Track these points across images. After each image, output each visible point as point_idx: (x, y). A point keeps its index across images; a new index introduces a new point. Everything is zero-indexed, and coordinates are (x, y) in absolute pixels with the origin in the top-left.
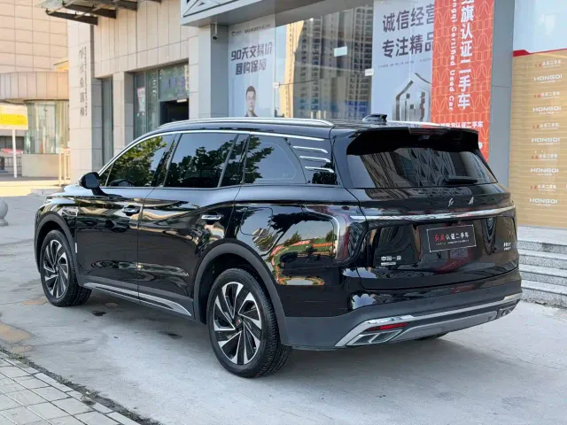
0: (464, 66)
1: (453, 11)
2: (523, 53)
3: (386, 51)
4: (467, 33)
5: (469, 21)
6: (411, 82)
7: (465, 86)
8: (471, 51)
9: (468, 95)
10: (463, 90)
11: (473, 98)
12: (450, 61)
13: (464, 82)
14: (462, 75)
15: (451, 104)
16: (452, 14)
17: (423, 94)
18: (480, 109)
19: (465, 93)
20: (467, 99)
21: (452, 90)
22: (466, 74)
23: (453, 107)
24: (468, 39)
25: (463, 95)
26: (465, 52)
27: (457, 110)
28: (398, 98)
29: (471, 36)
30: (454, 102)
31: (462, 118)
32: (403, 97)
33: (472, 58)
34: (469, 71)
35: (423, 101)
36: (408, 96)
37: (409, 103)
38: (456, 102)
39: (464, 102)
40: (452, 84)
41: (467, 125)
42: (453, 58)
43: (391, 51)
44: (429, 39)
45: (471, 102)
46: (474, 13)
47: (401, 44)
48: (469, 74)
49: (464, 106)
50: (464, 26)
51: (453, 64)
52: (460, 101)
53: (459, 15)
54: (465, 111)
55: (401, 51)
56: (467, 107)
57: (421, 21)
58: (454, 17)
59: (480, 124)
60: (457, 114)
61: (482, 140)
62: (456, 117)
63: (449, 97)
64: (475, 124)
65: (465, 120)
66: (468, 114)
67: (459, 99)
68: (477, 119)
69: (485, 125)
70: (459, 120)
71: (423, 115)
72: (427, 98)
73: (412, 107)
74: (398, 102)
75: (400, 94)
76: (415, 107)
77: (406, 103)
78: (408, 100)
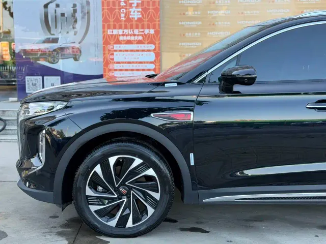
7: (135, 2)
9: (140, 10)
10: (135, 5)
11: (145, 12)
15: (123, 15)
17: (75, 6)
18: (151, 20)
19: (137, 7)
20: (138, 12)
21: (123, 4)
23: (125, 17)
25: (134, 9)
27: (128, 20)
28: (46, 6)
30: (126, 15)
31: (134, 26)
32: (52, 7)
35: (75, 11)
36: (58, 6)
37: (59, 11)
38: (127, 14)
39: (135, 14)
41: (139, 32)
45: (142, 15)
49: (136, 17)
52: (132, 13)
54: (136, 21)
56: (139, 18)
59: (152, 31)
60: (129, 23)
61: (154, 43)
62: (128, 25)
63: (120, 9)
64: (147, 31)
65: (137, 28)
66: (140, 23)
67: (130, 12)
68: (149, 28)
69: (157, 32)
70: (131, 27)
71: (76, 21)
72: (78, 8)
73: (63, 15)
74: (46, 9)
75: (48, 4)
76: (66, 16)
77: (55, 11)
78: (57, 9)
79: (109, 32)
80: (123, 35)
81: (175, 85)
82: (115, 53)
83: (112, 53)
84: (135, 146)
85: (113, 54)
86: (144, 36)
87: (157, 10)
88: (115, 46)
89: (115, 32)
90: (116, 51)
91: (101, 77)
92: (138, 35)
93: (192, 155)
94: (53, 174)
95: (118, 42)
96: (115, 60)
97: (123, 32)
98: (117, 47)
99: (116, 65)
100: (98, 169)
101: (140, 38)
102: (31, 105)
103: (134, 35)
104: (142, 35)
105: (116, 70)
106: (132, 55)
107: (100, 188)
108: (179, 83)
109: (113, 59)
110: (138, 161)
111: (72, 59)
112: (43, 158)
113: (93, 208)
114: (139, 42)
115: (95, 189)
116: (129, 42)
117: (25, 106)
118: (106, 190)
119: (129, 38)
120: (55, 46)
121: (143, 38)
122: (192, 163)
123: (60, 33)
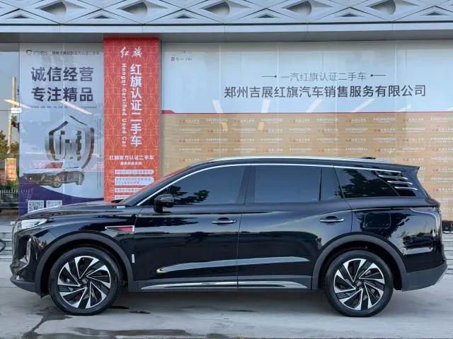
0: (135, 117)
1: (122, 78)
2: (170, 112)
3: (35, 95)
4: (136, 95)
5: (138, 86)
6: (66, 123)
7: (136, 130)
8: (140, 107)
9: (140, 137)
10: (136, 133)
11: (144, 139)
12: (122, 112)
13: (136, 128)
14: (133, 123)
15: (124, 142)
16: (121, 80)
17: (79, 133)
18: (151, 147)
19: (137, 135)
20: (138, 139)
21: (124, 132)
22: (137, 123)
23: (126, 144)
24: (138, 98)
25: (135, 137)
26: (136, 107)
27: (129, 146)
28: (51, 133)
29: (141, 97)
30: (126, 141)
31: (135, 152)
32: (57, 133)
33: (142, 112)
34: (140, 120)
35: (79, 138)
36: (63, 133)
37: (64, 138)
38: (128, 142)
39: (136, 141)
40: (124, 128)
41: (139, 158)
42: (124, 110)
43: (42, 96)
44: (83, 92)
45: (142, 142)
46: (142, 81)
47: (54, 93)
48: (140, 122)
49: (137, 144)
50: (134, 89)
51: (124, 114)
52: (133, 140)
53: (129, 81)
54: (137, 148)
55: (54, 98)
56: (139, 145)
57: (75, 78)
58: (124, 82)
59: (152, 157)
60: (130, 150)
61: (154, 169)
62: (129, 152)
63: (121, 137)
64: (146, 157)
65: (138, 154)
66: (140, 150)
67: (131, 139)
68: (149, 154)
69: (156, 158)
70: (132, 154)
71: (79, 148)
72: (83, 135)
73: (67, 141)
74: (51, 136)
75: (54, 131)
76: (70, 142)
77: (60, 138)
78: (62, 136)
79: (111, 158)
80: (124, 161)
81: (124, 207)
82: (116, 178)
83: (113, 176)
84: (96, 250)
85: (114, 179)
86: (144, 162)
87: (156, 138)
88: (116, 170)
89: (117, 158)
90: (117, 175)
91: (102, 199)
92: (138, 161)
93: (133, 256)
94: (34, 273)
95: (120, 167)
96: (116, 184)
97: (124, 158)
98: (117, 172)
99: (116, 189)
100: (67, 266)
101: (140, 163)
102: (23, 221)
103: (135, 161)
104: (142, 161)
105: (116, 194)
106: (133, 179)
107: (68, 280)
108: (126, 206)
109: (114, 184)
110: (95, 260)
111: (75, 183)
112: (28, 258)
113: (63, 294)
114: (139, 167)
115: (65, 281)
116: (129, 167)
117: (19, 222)
118: (73, 281)
119: (129, 163)
120: (58, 170)
121: (143, 163)
122: (133, 261)
123: (64, 158)
